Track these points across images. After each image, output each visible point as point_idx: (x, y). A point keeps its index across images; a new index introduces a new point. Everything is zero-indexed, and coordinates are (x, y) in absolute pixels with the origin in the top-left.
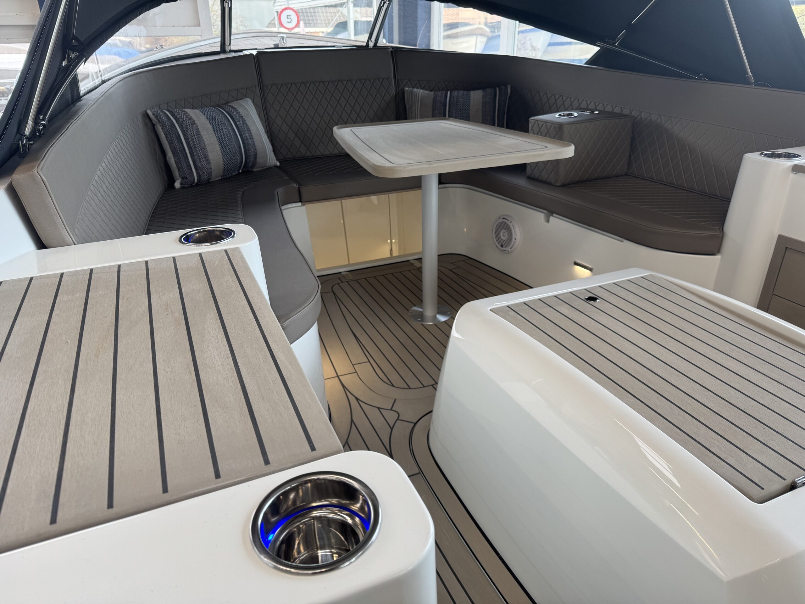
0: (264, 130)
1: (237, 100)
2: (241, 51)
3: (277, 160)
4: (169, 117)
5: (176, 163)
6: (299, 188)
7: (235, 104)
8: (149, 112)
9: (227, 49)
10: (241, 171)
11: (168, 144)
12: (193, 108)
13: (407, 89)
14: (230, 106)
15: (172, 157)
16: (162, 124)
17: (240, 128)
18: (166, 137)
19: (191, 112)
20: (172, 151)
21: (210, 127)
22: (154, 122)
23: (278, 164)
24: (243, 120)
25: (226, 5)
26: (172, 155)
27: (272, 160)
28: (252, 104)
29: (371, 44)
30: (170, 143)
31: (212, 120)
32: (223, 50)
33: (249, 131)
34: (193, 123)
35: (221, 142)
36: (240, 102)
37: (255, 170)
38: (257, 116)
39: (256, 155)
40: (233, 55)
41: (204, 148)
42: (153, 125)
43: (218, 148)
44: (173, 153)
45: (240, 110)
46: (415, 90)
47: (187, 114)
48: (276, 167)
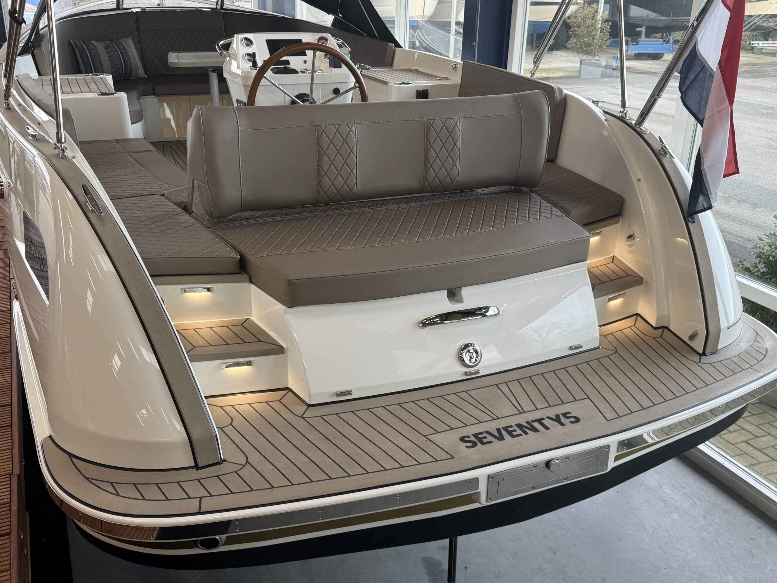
0: (138, 56)
1: (122, 38)
2: (130, 9)
4: (82, 45)
5: (85, 70)
6: (153, 87)
7: (120, 40)
8: (71, 41)
9: (121, 7)
10: (122, 78)
11: (81, 59)
12: (97, 41)
14: (117, 41)
15: (83, 67)
16: (78, 48)
17: (123, 53)
18: (80, 55)
19: (94, 43)
20: (83, 63)
21: (104, 51)
22: (74, 47)
23: (146, 77)
24: (125, 49)
26: (83, 65)
27: (142, 73)
28: (132, 40)
29: (219, 7)
30: (82, 59)
31: (106, 48)
32: (118, 8)
33: (128, 56)
34: (95, 48)
35: (111, 61)
36: (124, 39)
37: (131, 78)
38: (134, 48)
39: (131, 69)
40: (125, 11)
41: (101, 62)
42: (73, 49)
43: (109, 63)
44: (83, 64)
45: (123, 44)
47: (92, 44)
48: (145, 78)
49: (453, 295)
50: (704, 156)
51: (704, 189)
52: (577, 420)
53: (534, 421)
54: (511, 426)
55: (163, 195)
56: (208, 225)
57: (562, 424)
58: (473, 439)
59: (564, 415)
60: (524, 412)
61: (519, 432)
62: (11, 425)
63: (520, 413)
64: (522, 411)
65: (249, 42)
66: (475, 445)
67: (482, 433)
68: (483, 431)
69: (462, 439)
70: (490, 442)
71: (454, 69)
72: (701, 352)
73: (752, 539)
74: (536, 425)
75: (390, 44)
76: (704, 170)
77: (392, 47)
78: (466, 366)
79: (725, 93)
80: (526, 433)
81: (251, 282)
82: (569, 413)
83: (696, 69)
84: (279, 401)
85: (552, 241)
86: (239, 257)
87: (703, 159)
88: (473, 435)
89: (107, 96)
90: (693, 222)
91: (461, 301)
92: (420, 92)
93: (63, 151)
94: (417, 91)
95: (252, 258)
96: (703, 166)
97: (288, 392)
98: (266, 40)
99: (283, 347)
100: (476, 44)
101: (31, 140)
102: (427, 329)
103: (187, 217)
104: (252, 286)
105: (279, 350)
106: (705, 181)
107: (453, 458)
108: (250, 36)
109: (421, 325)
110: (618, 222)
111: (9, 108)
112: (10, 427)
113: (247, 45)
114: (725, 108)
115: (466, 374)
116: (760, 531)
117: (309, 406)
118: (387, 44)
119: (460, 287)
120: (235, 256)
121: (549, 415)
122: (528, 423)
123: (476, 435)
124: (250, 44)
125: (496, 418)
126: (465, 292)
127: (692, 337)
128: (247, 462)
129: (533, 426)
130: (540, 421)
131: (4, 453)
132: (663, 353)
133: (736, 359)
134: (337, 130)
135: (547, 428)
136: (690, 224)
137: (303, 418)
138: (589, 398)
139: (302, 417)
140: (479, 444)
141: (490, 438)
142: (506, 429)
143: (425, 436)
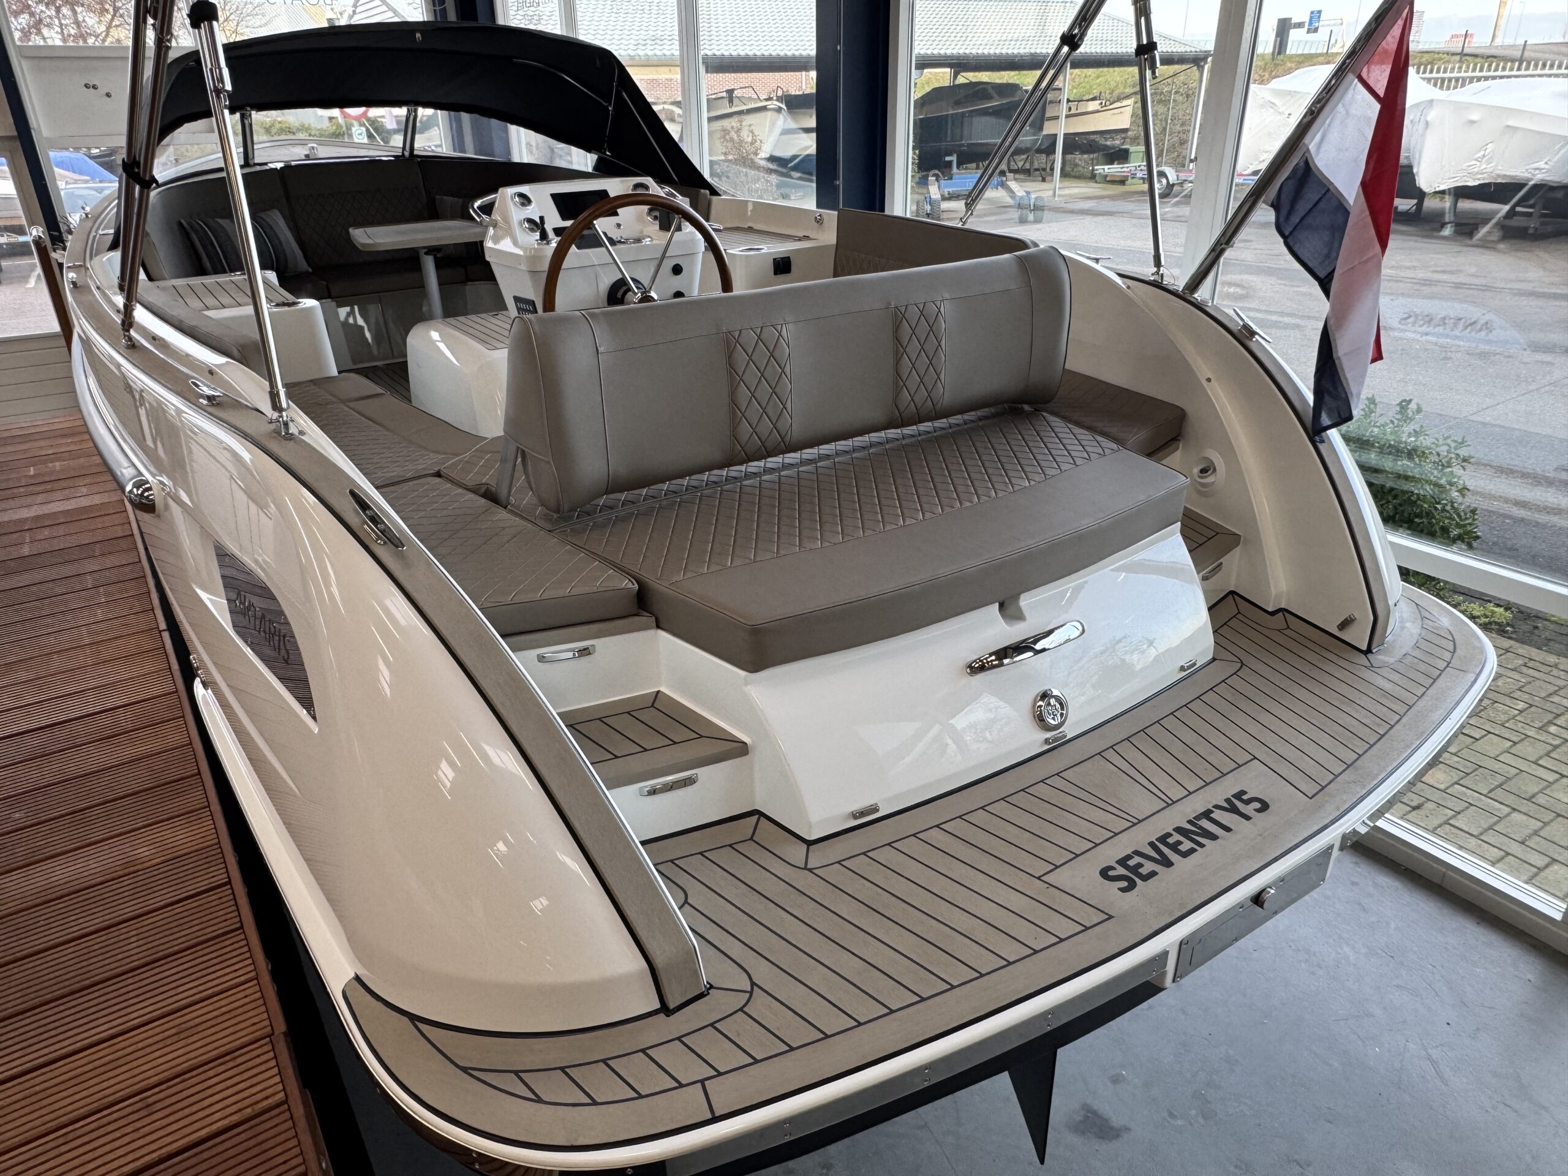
0: (292, 238)
2: (266, 164)
3: (309, 265)
4: (202, 226)
6: (327, 285)
8: (183, 221)
9: (251, 162)
11: (202, 250)
12: (222, 219)
13: (437, 197)
15: (209, 264)
16: (196, 232)
17: (269, 235)
19: (220, 222)
22: (188, 230)
23: (310, 270)
24: (271, 228)
25: (246, 122)
27: (303, 266)
28: (279, 214)
29: (407, 154)
32: (249, 164)
33: (278, 239)
36: (268, 212)
38: (285, 226)
39: (286, 260)
40: (258, 168)
42: (188, 233)
45: (268, 220)
46: (445, 197)
47: (218, 223)
48: (307, 272)
49: (1009, 609)
50: (1337, 336)
51: (1340, 389)
52: (1264, 807)
53: (1198, 818)
54: (1169, 835)
55: (438, 474)
56: (550, 527)
57: (1248, 818)
58: (1121, 871)
59: (1239, 795)
60: (1174, 802)
61: (1187, 845)
62: (242, 927)
63: (1169, 805)
64: (1170, 802)
65: (525, 200)
66: (1132, 886)
67: (1129, 857)
68: (1129, 851)
69: (1105, 873)
70: (1153, 874)
71: (818, 222)
72: (1364, 648)
73: (1354, 884)
74: (1205, 824)
75: (702, 191)
76: (1339, 358)
77: (705, 195)
78: (1048, 728)
79: (1373, 232)
80: (1202, 846)
81: (658, 626)
82: (1243, 792)
83: (1311, 196)
84: (751, 839)
85: (1142, 497)
86: (636, 585)
87: (1335, 340)
88: (1119, 862)
89: (286, 308)
90: (1322, 441)
91: (1019, 617)
92: (778, 262)
93: (286, 424)
94: (774, 259)
95: (661, 584)
96: (1337, 352)
97: (758, 819)
98: (552, 195)
99: (745, 743)
100: (840, 182)
101: (207, 405)
102: (981, 676)
103: (502, 515)
104: (662, 634)
105: (741, 749)
106: (1341, 376)
107: (1110, 917)
108: (524, 189)
109: (968, 670)
110: (1177, 449)
111: (132, 346)
112: (241, 931)
113: (523, 204)
114: (1373, 257)
115: (1047, 741)
116: (1359, 870)
117: (809, 843)
118: (699, 192)
119: (1017, 597)
120: (630, 585)
121: (1215, 803)
122: (1189, 822)
123: (1123, 862)
124: (526, 202)
125: (1135, 821)
126: (1026, 601)
127: (1344, 625)
128: (753, 984)
129: (1201, 828)
130: (1207, 814)
131: (245, 990)
132: (1310, 656)
133: (1417, 653)
134: (759, 338)
135: (1228, 829)
136: (1318, 444)
137: (810, 870)
138: (1255, 758)
139: (805, 868)
140: (1137, 880)
141: (1148, 867)
142: (1163, 839)
143: (1039, 878)
